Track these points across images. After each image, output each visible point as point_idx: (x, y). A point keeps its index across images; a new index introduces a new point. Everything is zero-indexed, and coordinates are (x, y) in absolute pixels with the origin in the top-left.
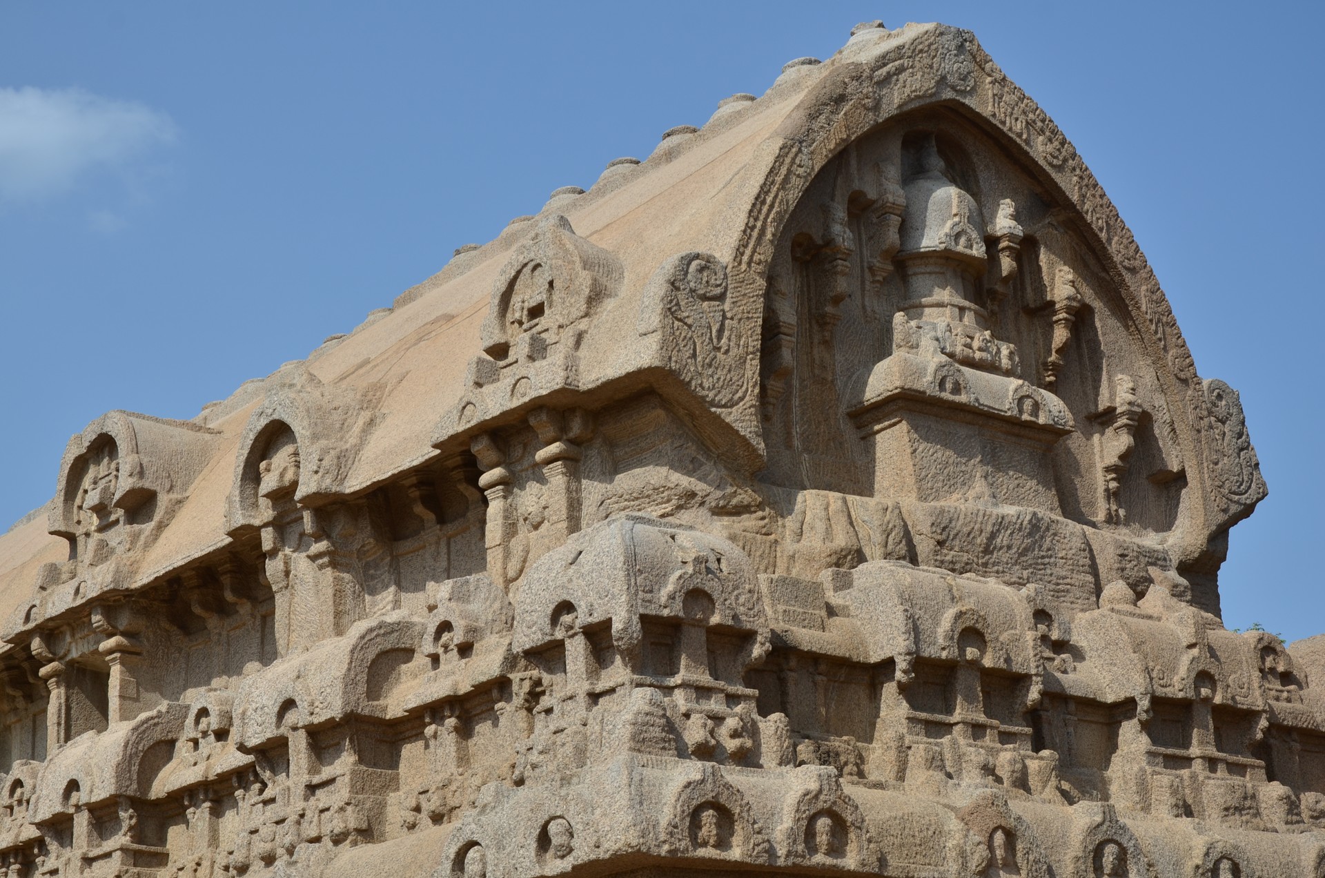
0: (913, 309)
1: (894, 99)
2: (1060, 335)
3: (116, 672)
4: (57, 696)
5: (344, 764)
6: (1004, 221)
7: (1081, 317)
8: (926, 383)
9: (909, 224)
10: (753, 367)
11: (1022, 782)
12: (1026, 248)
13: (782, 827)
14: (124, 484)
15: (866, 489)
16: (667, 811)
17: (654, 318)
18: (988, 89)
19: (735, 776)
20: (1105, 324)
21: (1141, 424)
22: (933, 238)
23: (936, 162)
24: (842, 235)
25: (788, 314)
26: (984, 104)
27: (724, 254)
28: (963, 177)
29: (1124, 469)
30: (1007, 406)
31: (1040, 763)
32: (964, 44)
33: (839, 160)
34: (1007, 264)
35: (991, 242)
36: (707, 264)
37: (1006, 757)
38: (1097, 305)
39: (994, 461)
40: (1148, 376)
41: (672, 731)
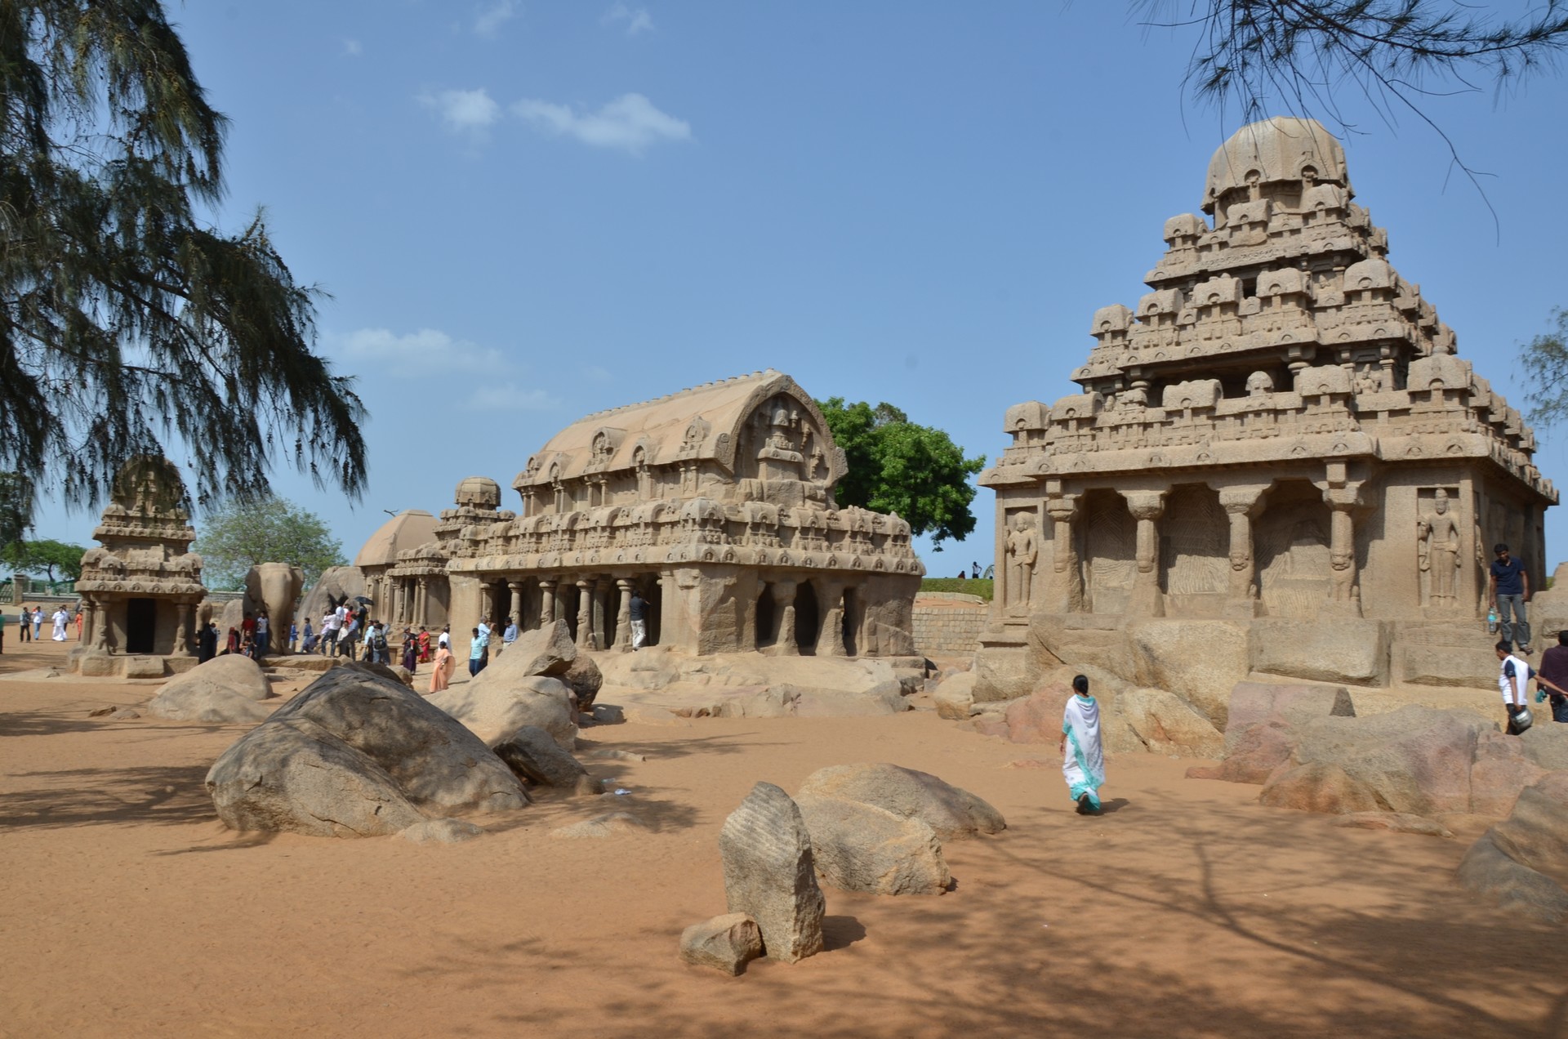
0: (770, 437)
1: (770, 393)
2: (805, 439)
3: (604, 488)
4: (590, 489)
5: (650, 530)
6: (794, 416)
7: (810, 435)
8: (770, 456)
9: (772, 418)
10: (733, 456)
11: (771, 545)
12: (798, 422)
13: (722, 556)
14: (607, 446)
15: (756, 477)
16: (702, 554)
17: (713, 447)
18: (792, 387)
19: (714, 547)
20: (816, 436)
21: (821, 458)
22: (776, 422)
23: (780, 403)
24: (756, 424)
25: (742, 442)
26: (791, 392)
27: (729, 432)
28: (786, 407)
29: (817, 467)
30: (788, 459)
31: (775, 540)
32: (788, 379)
33: (757, 408)
34: (794, 425)
35: (790, 421)
36: (726, 435)
37: (768, 540)
38: (814, 432)
39: (785, 469)
40: (824, 447)
41: (705, 538)
